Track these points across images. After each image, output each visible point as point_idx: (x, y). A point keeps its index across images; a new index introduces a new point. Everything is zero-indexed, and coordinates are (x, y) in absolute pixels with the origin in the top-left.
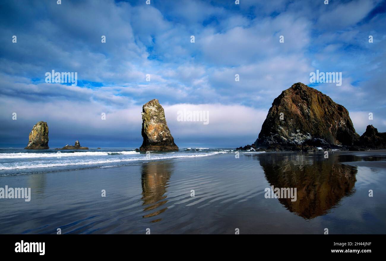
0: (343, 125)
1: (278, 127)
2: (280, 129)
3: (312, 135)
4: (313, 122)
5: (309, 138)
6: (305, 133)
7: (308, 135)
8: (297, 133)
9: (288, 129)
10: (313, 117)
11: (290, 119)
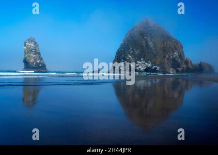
0: (176, 56)
1: (127, 56)
2: (129, 57)
3: (152, 63)
4: (154, 53)
5: (149, 65)
6: (147, 61)
7: (149, 63)
8: (141, 61)
9: (135, 57)
10: (154, 49)
11: (136, 50)
